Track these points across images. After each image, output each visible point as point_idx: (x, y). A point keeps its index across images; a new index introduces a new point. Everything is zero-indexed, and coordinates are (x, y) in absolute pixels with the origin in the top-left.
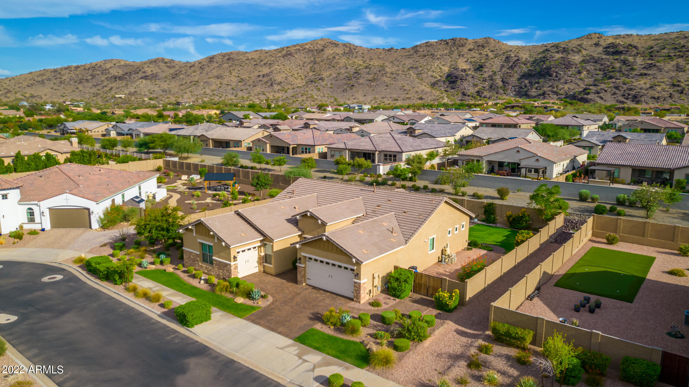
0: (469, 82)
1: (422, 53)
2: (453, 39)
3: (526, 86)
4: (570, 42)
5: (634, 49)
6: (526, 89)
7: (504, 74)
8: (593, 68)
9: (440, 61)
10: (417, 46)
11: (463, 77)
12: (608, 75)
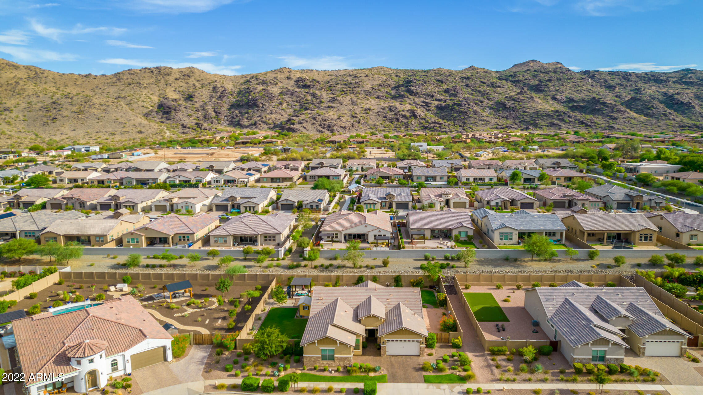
0: (183, 112)
1: (126, 81)
2: (157, 68)
3: (237, 116)
4: (266, 73)
5: (317, 83)
6: (237, 119)
7: (215, 104)
8: (291, 100)
9: (147, 90)
10: (119, 73)
11: (176, 107)
12: (304, 107)
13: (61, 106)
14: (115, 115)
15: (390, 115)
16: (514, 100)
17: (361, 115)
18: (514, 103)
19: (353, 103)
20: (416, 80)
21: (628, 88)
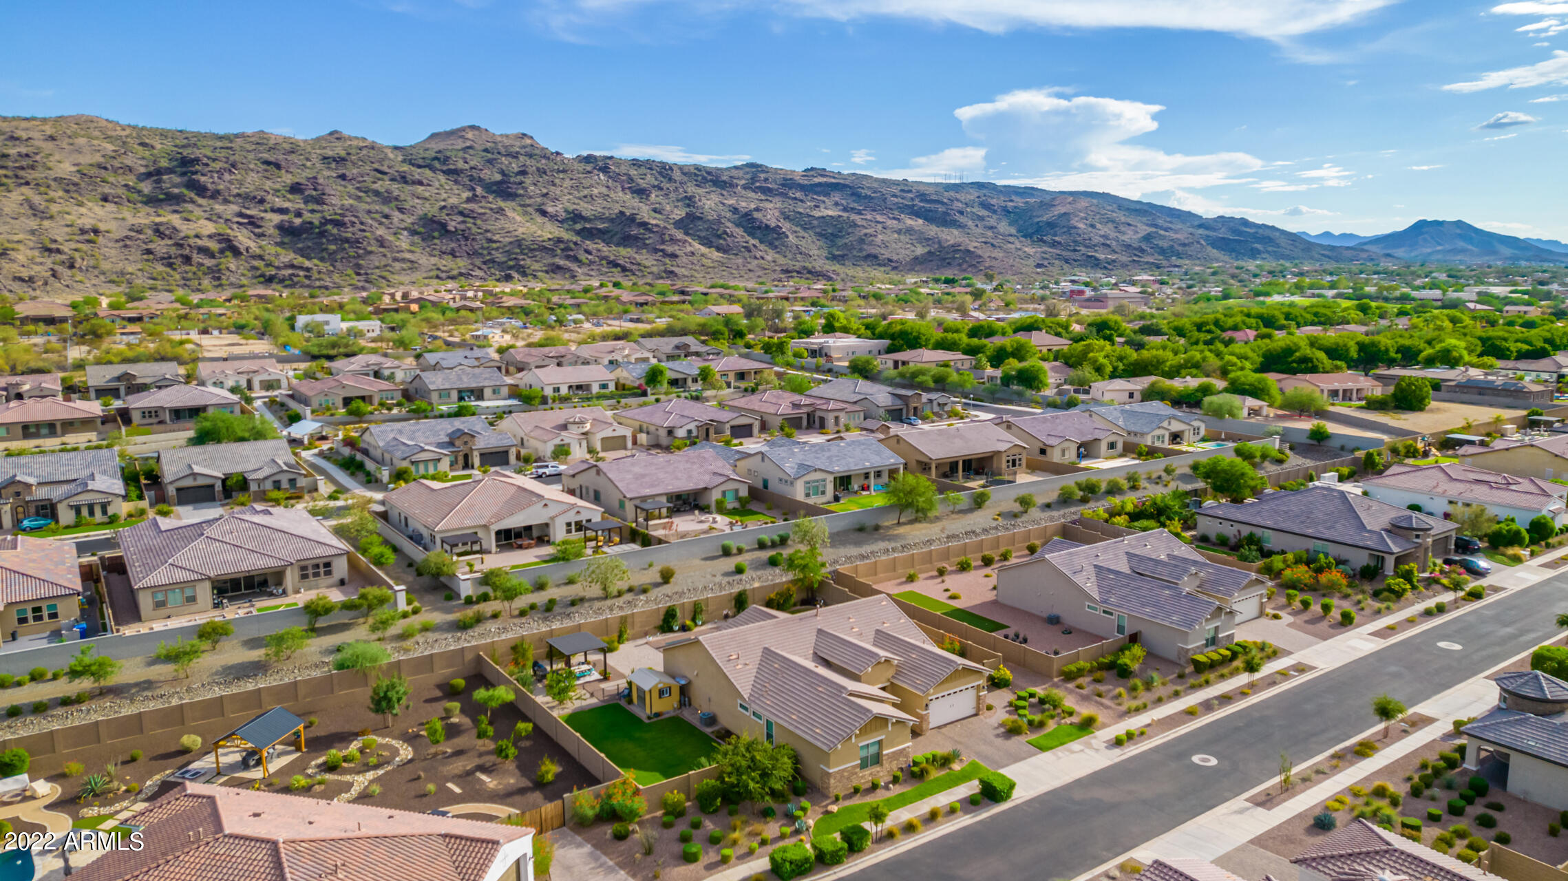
15: (161, 247)
16: (461, 213)
17: (74, 245)
18: (464, 222)
20: (209, 158)
21: (672, 195)
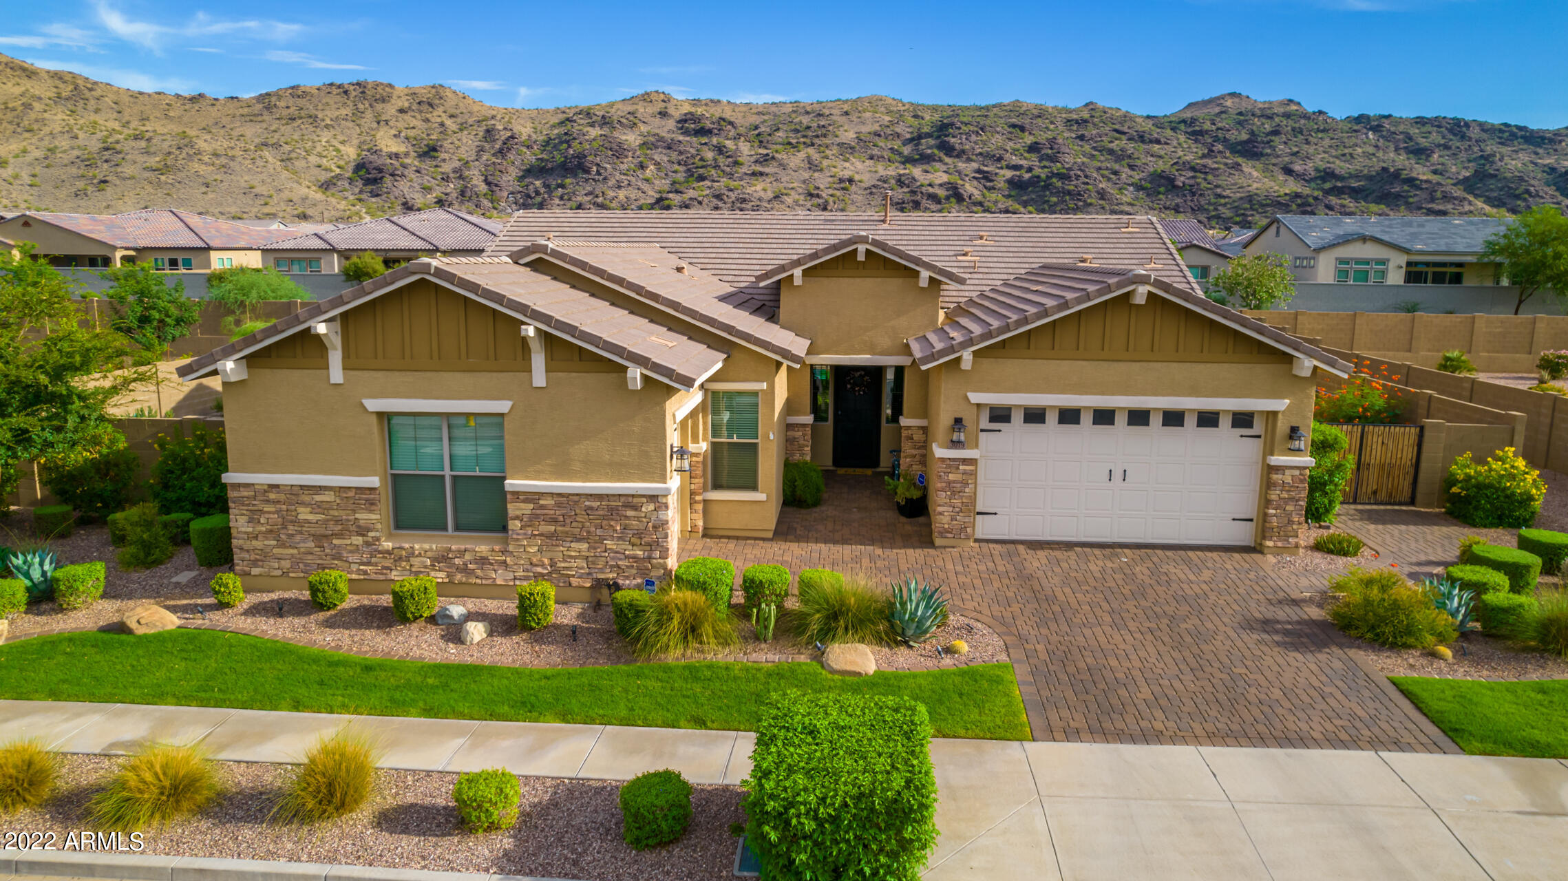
0: (411, 181)
1: (285, 112)
2: (358, 84)
3: (537, 193)
4: (611, 105)
5: (729, 127)
6: (540, 200)
7: (487, 166)
8: (666, 159)
9: (333, 132)
10: (268, 94)
11: (396, 169)
12: (696, 174)
13: (120, 156)
14: (246, 178)
15: (900, 194)
16: (1193, 169)
17: (831, 192)
18: (1193, 177)
19: (812, 166)
20: (962, 123)
21: (1463, 156)
